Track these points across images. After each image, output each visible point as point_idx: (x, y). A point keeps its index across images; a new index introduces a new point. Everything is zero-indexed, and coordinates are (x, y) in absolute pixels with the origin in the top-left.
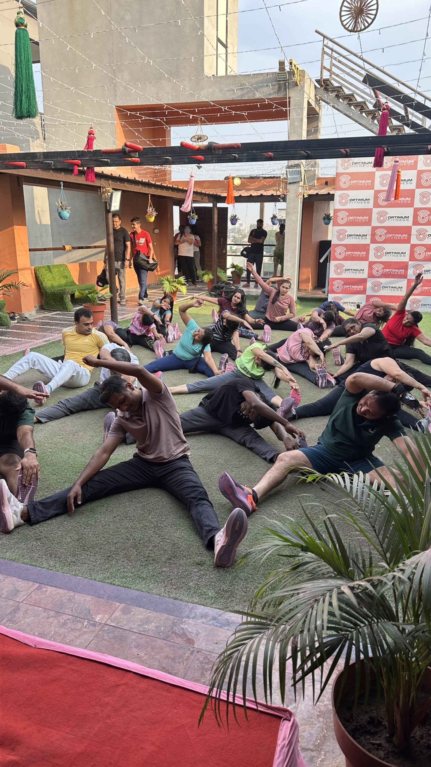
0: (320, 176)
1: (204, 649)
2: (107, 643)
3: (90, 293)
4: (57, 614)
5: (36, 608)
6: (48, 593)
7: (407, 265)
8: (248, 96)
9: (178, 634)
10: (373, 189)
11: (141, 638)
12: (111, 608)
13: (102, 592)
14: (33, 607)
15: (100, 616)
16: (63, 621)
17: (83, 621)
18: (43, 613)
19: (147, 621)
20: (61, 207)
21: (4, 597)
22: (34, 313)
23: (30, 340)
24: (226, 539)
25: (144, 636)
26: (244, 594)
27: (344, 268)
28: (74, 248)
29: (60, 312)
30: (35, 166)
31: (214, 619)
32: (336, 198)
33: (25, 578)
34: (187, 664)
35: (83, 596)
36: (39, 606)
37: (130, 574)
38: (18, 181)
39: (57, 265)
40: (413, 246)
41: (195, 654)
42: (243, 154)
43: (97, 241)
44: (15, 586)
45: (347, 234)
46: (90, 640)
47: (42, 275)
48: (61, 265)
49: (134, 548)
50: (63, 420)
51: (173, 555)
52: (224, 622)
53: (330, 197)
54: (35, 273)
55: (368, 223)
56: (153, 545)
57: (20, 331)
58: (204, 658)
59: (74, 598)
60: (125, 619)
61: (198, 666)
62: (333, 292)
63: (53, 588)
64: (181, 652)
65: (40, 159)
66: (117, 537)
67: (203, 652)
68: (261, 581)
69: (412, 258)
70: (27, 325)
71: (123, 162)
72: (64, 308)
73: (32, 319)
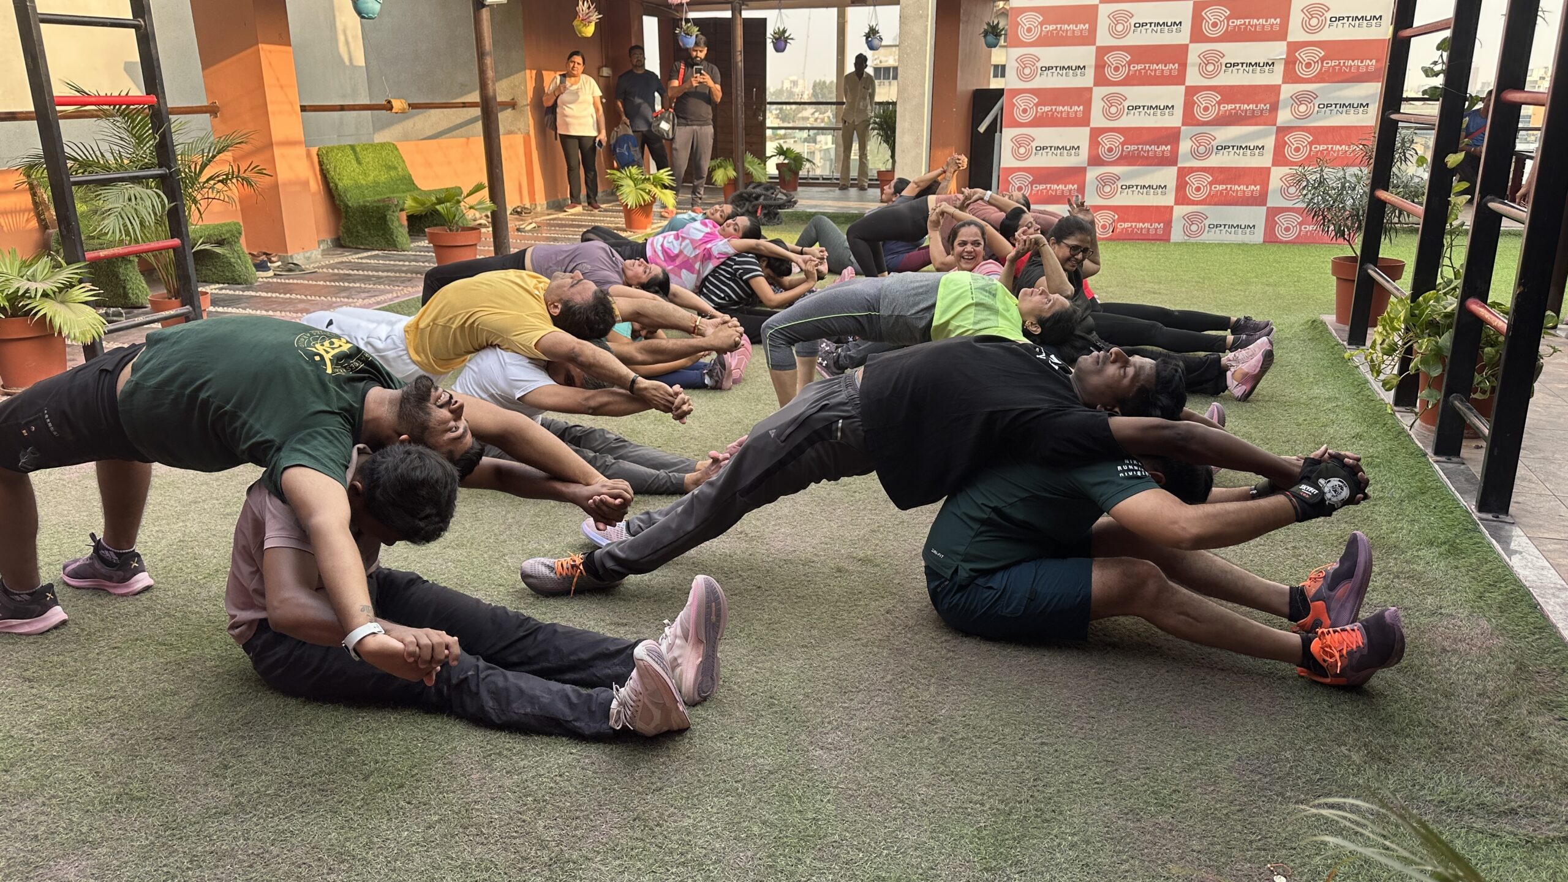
3: (440, 201)
7: (1178, 135)
22: (316, 254)
27: (1034, 145)
28: (412, 106)
29: (380, 253)
39: (375, 145)
40: (1191, 91)
45: (1039, 65)
47: (335, 167)
48: (383, 145)
54: (319, 162)
55: (1088, 39)
57: (274, 295)
69: (1189, 118)
70: (295, 281)
72: (388, 242)
73: (310, 267)
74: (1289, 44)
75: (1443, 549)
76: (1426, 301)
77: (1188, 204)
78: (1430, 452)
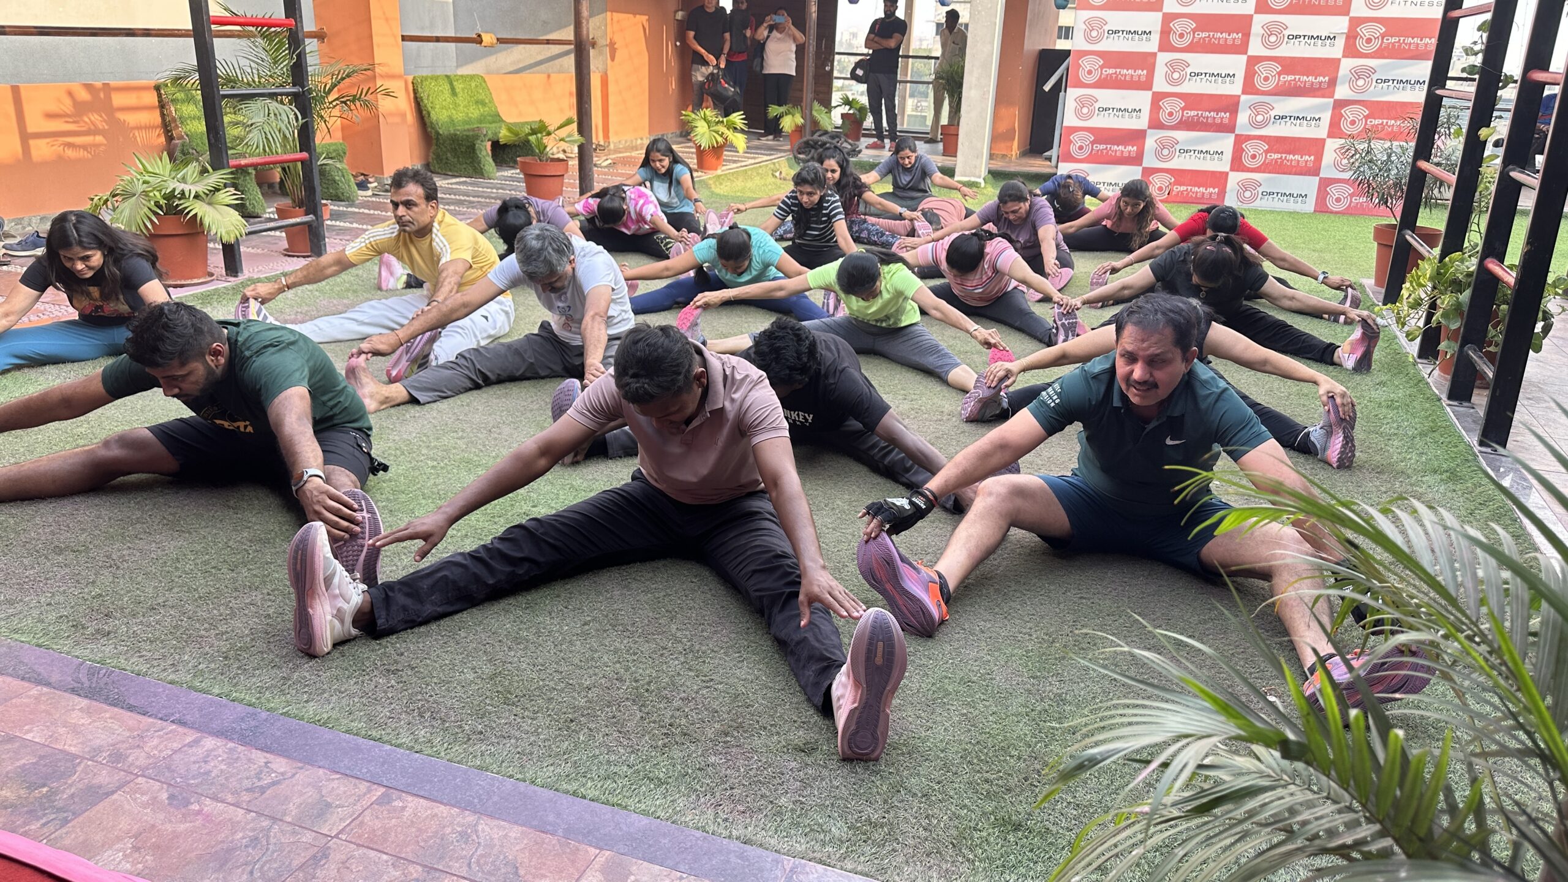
3: (534, 132)
5: (372, 854)
6: (406, 814)
7: (1237, 103)
12: (573, 862)
13: (551, 818)
14: (365, 850)
18: (391, 869)
21: (290, 820)
26: (922, 833)
27: (1097, 106)
28: (501, 41)
29: (468, 180)
33: (348, 772)
35: (499, 827)
36: (380, 848)
37: (625, 768)
39: (462, 76)
40: (1253, 61)
43: (551, 31)
44: (320, 792)
45: (1106, 28)
47: (429, 96)
48: (472, 77)
49: (634, 701)
54: (414, 90)
55: (1155, 6)
56: (683, 695)
57: (376, 213)
59: (476, 831)
62: (1069, 158)
63: (422, 800)
66: (591, 672)
68: (966, 801)
69: (1249, 87)
72: (477, 171)
74: (1352, 19)
75: (1444, 477)
76: (1452, 261)
77: (1243, 171)
78: (1444, 397)
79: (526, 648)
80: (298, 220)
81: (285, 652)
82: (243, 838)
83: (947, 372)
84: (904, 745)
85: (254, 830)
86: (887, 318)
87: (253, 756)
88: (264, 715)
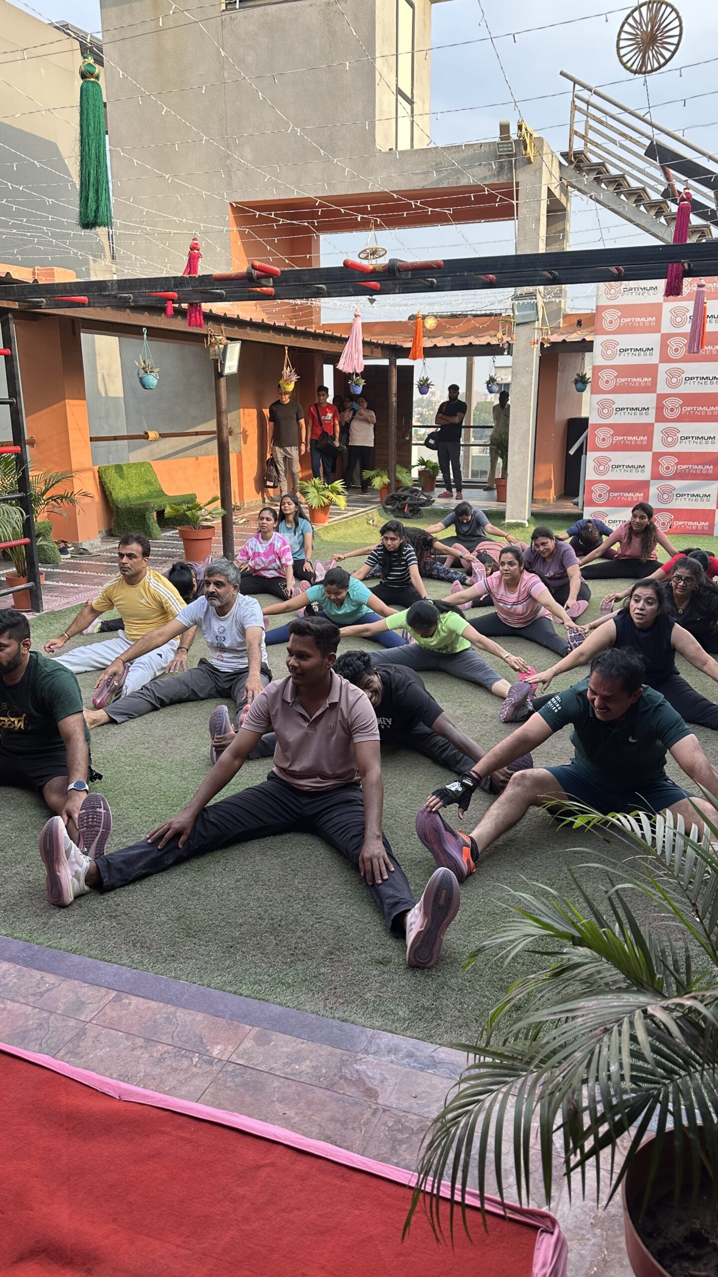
0: (569, 312)
1: (394, 1106)
2: (233, 1093)
3: (189, 509)
4: (148, 1042)
5: (113, 1032)
6: (132, 1007)
8: (449, 183)
9: (350, 1080)
10: (659, 331)
11: (289, 1086)
12: (236, 1034)
13: (221, 1008)
14: (108, 1030)
15: (219, 1047)
16: (159, 1054)
17: (191, 1055)
18: (125, 1041)
19: (298, 1057)
20: (144, 368)
21: (60, 1012)
22: (97, 541)
23: (93, 587)
24: (424, 921)
25: (293, 1083)
26: (457, 1014)
27: (611, 464)
28: (162, 436)
30: (103, 303)
31: (410, 1055)
32: (597, 347)
33: (93, 982)
34: (366, 1132)
35: (189, 1014)
36: (118, 1028)
37: (267, 977)
38: (73, 326)
39: (134, 464)
41: (379, 1114)
42: (445, 278)
43: (199, 424)
44: (77, 995)
45: (614, 407)
46: (205, 1088)
47: (110, 481)
48: (141, 464)
49: (271, 932)
50: (148, 717)
51: (337, 947)
52: (427, 1062)
53: (586, 346)
54: (99, 477)
55: (651, 388)
56: (303, 928)
57: (75, 572)
58: (395, 1122)
59: (176, 1017)
60: (260, 1053)
61: (385, 1135)
62: (592, 504)
63: (140, 999)
64: (355, 1111)
65: (112, 291)
66: (242, 913)
67: (394, 1111)
68: (487, 993)
70: (87, 562)
71: (247, 294)
73: (94, 551)
79: (199, 899)
80: (23, 586)
81: (43, 905)
82: (33, 1024)
83: (491, 684)
84: (448, 957)
85: (39, 1019)
86: (446, 647)
87: (33, 974)
88: (37, 947)
